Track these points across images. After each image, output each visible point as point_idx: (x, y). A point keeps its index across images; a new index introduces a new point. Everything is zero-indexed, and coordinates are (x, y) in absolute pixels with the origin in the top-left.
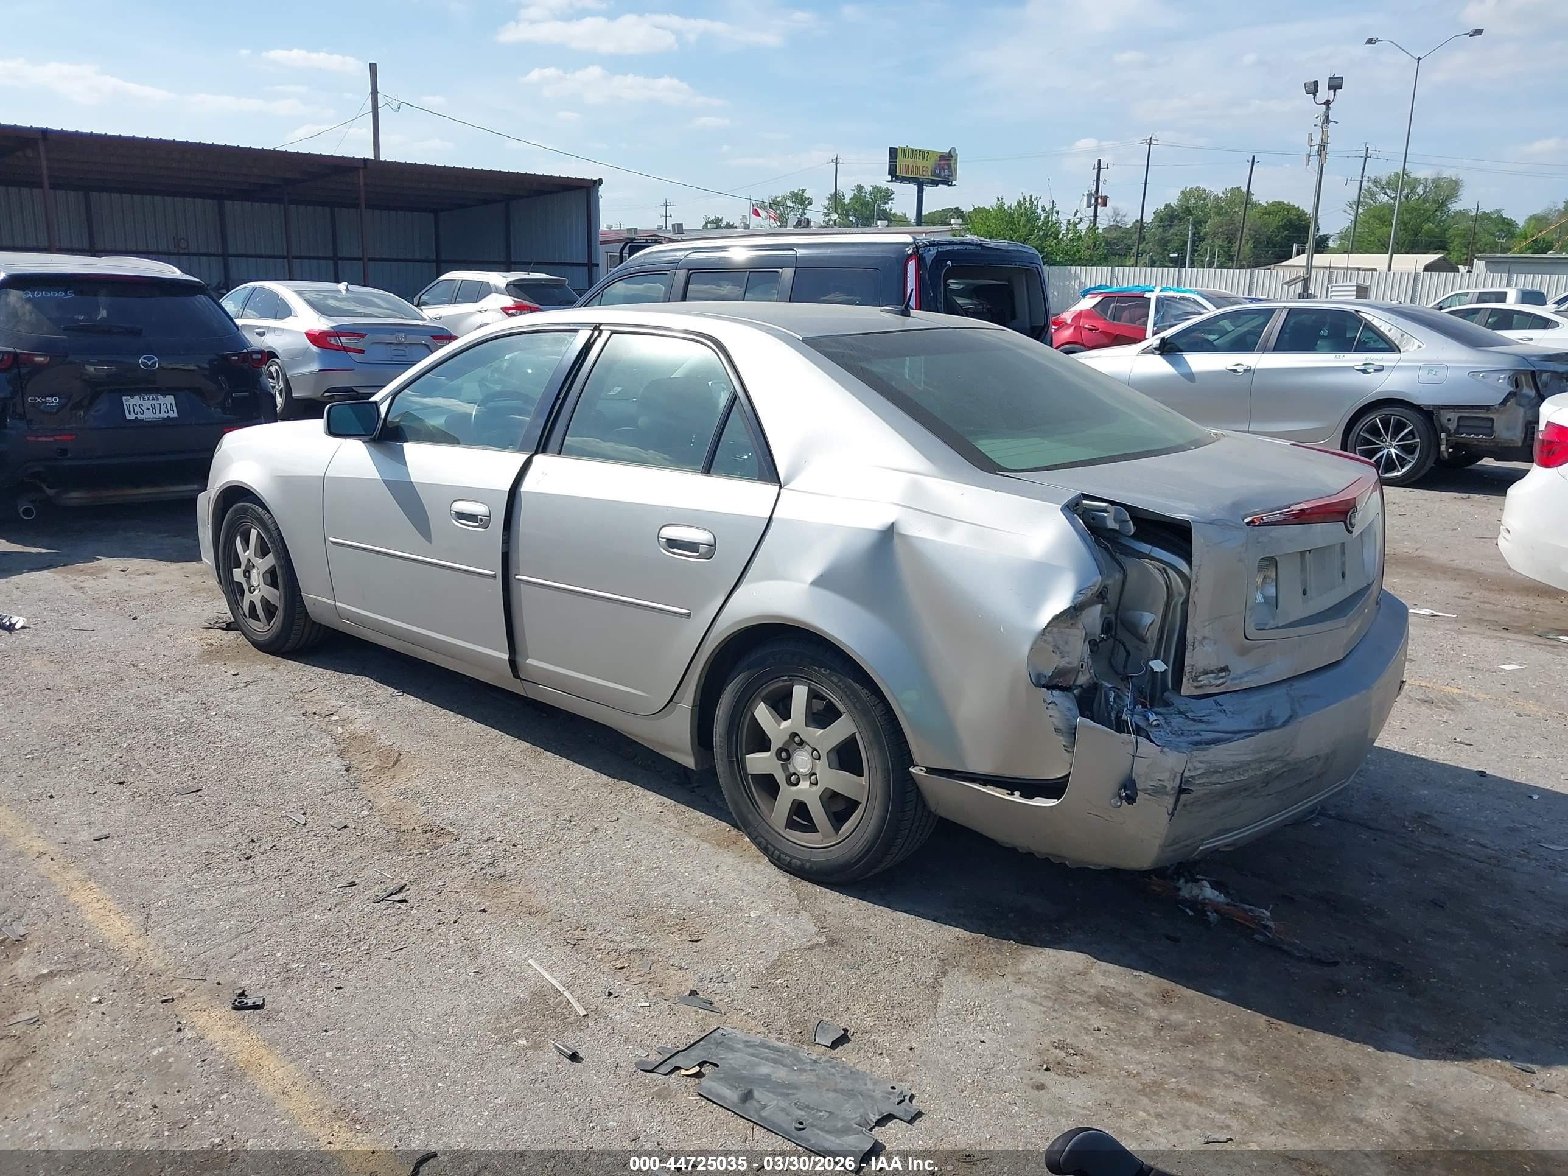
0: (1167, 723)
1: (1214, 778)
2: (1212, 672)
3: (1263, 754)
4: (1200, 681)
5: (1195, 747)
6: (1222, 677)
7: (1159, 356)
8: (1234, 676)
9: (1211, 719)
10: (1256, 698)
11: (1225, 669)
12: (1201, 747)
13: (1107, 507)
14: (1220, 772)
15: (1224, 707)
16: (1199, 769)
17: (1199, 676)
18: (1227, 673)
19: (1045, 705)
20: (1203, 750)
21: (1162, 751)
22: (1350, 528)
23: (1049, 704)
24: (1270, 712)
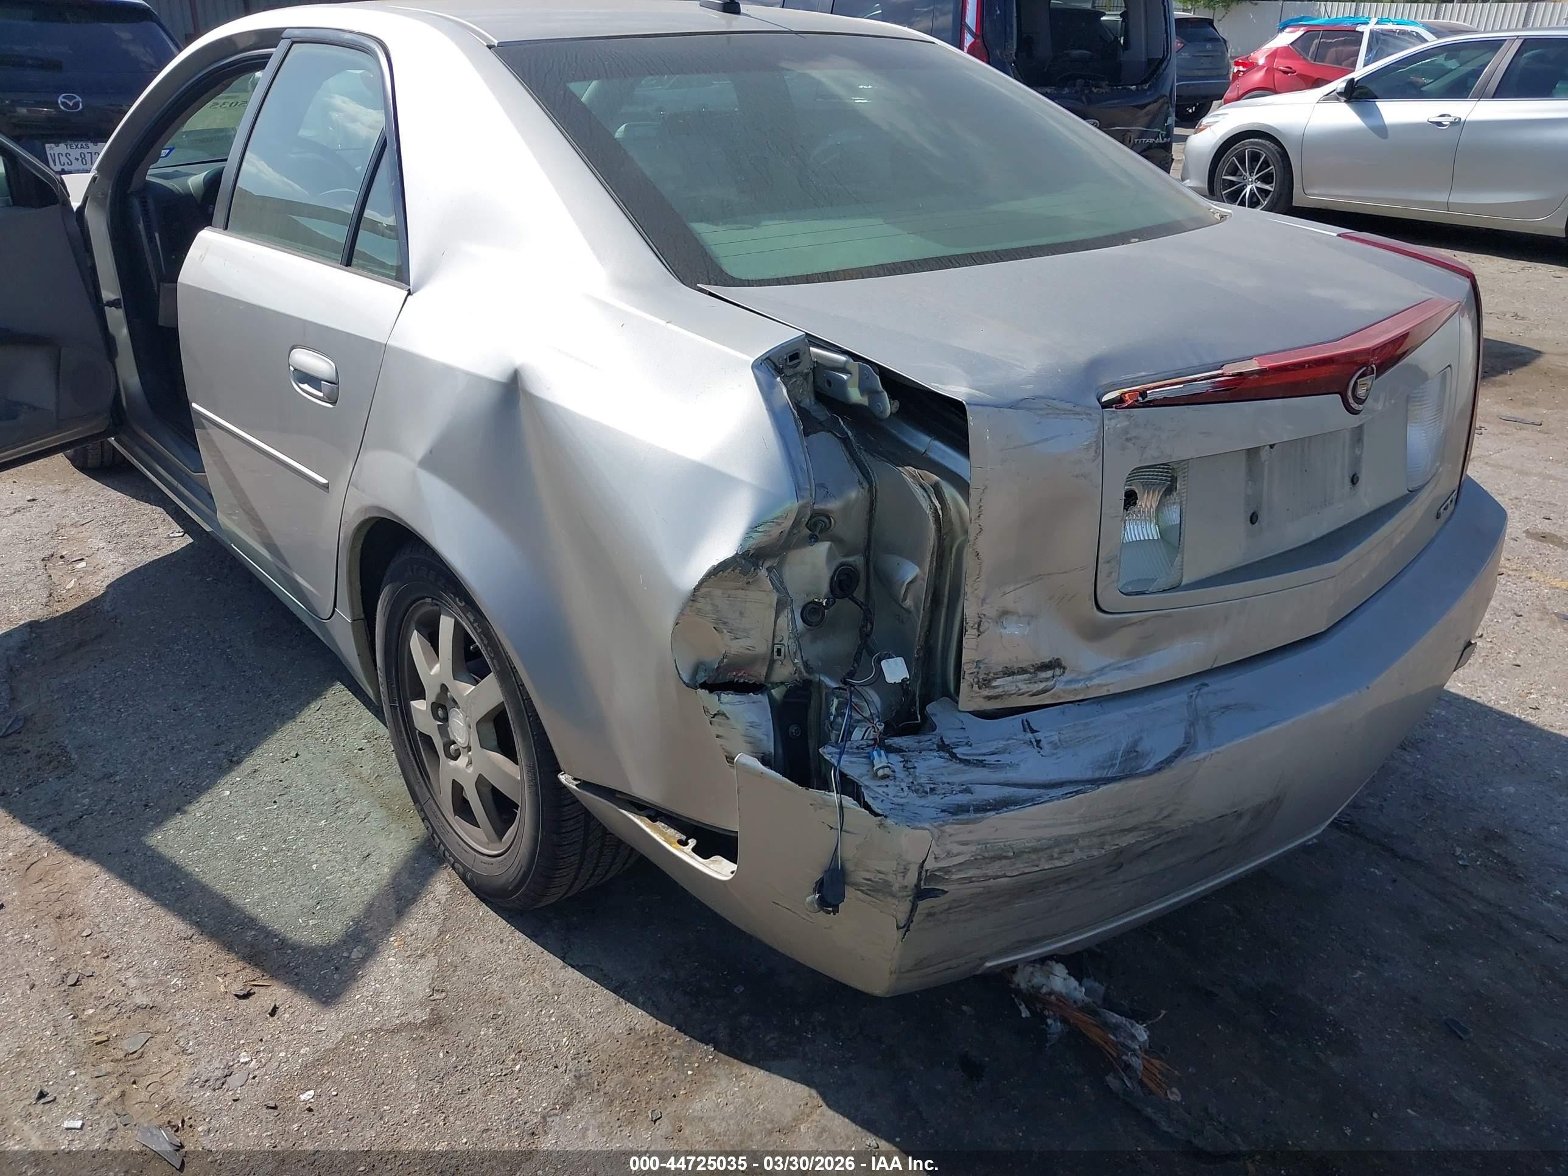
0: (907, 769)
1: (994, 869)
2: (1023, 671)
3: (1110, 822)
4: (995, 687)
5: (951, 819)
6: (1047, 679)
7: (1345, 105)
8: (1073, 676)
9: (1005, 758)
10: (1116, 714)
11: (1054, 665)
12: (965, 817)
13: (846, 362)
14: (1006, 858)
15: (1038, 735)
16: (958, 854)
17: (995, 679)
18: (1058, 671)
19: (707, 718)
20: (967, 822)
21: (881, 825)
22: (1355, 406)
23: (715, 715)
24: (1136, 743)
